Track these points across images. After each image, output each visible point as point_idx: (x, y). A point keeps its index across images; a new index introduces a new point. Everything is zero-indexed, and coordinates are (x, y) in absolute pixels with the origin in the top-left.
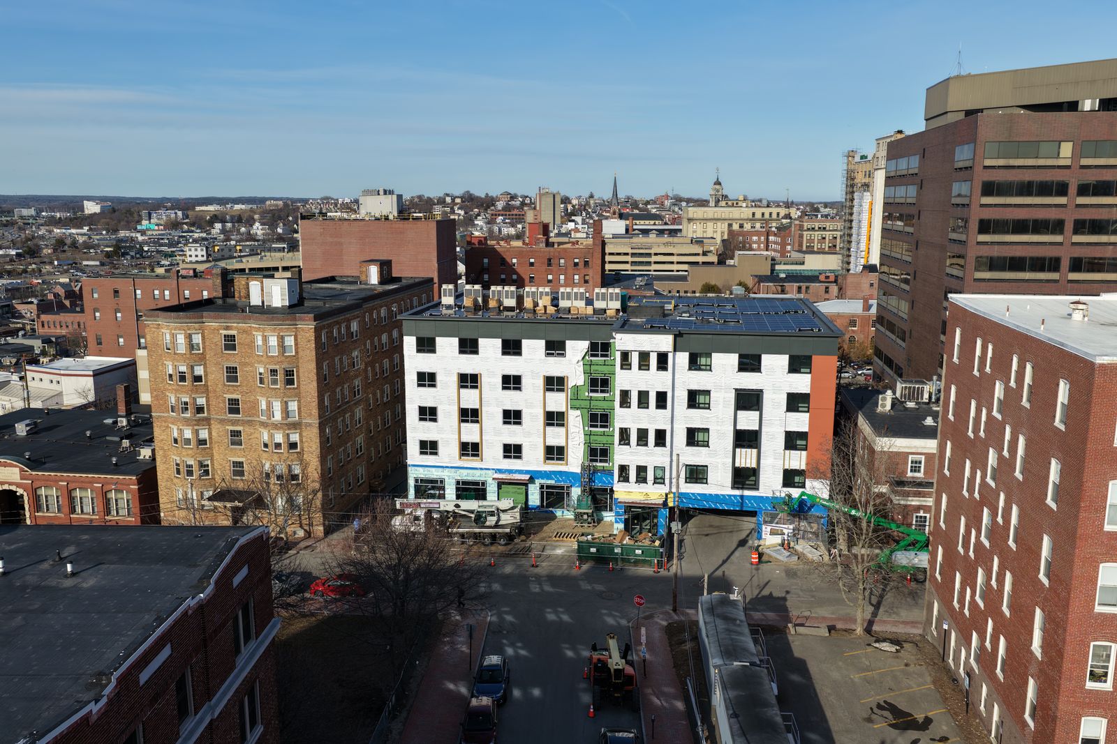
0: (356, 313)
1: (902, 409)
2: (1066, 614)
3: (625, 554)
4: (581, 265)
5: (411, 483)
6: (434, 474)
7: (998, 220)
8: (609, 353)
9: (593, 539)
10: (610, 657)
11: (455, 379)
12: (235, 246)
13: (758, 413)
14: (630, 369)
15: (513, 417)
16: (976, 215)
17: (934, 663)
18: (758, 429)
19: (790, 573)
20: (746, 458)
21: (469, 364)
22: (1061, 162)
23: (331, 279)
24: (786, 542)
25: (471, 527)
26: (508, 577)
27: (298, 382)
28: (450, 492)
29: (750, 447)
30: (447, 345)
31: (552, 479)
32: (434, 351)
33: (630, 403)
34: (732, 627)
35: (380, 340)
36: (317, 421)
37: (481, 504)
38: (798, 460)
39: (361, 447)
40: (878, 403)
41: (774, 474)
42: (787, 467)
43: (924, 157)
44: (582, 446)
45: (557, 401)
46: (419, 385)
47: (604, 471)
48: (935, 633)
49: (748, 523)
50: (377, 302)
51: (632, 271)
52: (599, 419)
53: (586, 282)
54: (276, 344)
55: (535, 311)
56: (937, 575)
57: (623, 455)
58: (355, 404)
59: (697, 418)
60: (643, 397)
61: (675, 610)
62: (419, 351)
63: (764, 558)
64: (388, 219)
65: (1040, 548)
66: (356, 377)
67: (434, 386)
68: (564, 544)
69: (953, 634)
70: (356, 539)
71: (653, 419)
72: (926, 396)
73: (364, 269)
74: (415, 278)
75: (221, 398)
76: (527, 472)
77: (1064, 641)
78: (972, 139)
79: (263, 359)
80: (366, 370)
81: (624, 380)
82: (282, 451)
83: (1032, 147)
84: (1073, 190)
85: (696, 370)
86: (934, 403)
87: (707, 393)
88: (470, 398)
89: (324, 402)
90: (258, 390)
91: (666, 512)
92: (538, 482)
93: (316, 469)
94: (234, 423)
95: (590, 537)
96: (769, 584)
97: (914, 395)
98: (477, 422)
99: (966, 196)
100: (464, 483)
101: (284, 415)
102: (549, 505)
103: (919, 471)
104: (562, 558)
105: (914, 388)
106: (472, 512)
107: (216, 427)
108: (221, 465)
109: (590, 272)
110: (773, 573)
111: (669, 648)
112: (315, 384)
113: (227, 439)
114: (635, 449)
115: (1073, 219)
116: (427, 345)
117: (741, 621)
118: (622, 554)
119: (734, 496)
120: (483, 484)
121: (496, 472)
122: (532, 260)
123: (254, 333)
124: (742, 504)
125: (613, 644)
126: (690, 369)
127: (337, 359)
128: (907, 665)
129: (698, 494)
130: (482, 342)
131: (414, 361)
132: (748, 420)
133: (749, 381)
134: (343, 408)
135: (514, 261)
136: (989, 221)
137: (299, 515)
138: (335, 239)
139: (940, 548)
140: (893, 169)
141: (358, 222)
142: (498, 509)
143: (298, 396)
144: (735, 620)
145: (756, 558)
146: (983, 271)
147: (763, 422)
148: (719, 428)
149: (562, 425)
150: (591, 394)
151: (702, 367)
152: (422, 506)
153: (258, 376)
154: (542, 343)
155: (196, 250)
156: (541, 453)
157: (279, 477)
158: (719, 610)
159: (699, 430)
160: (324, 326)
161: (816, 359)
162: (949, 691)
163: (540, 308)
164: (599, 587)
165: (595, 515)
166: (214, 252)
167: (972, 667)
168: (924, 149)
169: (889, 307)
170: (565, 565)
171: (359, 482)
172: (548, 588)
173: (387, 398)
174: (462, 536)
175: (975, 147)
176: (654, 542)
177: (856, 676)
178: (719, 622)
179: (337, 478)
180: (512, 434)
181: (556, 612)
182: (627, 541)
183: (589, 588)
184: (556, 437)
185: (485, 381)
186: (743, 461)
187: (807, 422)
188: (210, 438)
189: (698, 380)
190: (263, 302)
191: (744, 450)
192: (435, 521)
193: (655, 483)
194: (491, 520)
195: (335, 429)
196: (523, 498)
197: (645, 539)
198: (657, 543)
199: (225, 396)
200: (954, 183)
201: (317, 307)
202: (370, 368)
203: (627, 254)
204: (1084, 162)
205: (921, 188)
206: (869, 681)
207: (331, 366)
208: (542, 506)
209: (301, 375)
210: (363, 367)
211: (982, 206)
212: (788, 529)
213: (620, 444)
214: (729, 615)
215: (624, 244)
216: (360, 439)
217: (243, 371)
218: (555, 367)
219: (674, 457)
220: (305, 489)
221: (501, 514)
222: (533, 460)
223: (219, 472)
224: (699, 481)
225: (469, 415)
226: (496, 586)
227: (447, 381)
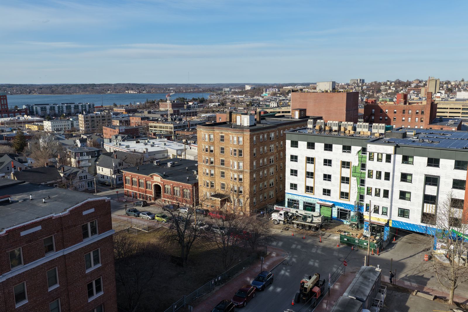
0: (273, 130)
3: (360, 244)
4: (420, 113)
5: (286, 200)
6: (295, 198)
8: (366, 152)
9: (348, 235)
10: (308, 282)
11: (305, 159)
12: (288, 103)
13: (437, 187)
14: (373, 161)
15: (327, 177)
18: (436, 195)
20: (429, 209)
21: (311, 153)
23: (283, 116)
25: (301, 221)
26: (307, 244)
27: (244, 155)
28: (301, 206)
29: (431, 203)
30: (302, 145)
31: (343, 206)
32: (297, 147)
33: (372, 176)
34: (365, 282)
36: (250, 171)
37: (306, 212)
38: (458, 213)
39: (273, 184)
42: (451, 216)
44: (356, 193)
45: (346, 173)
46: (291, 161)
52: (362, 182)
53: (422, 121)
54: (236, 140)
55: (345, 132)
57: (368, 199)
58: (270, 166)
59: (405, 186)
60: (379, 174)
62: (292, 146)
63: (432, 259)
66: (271, 155)
67: (297, 161)
71: (383, 185)
73: (293, 112)
76: (332, 202)
79: (232, 145)
81: (371, 165)
82: (236, 181)
85: (405, 163)
87: (411, 175)
88: (310, 168)
89: (253, 164)
90: (230, 157)
91: (388, 229)
92: (337, 207)
93: (248, 190)
94: (222, 169)
95: (346, 234)
96: (426, 271)
98: (313, 178)
100: (307, 203)
101: (238, 168)
102: (341, 218)
106: (302, 215)
107: (217, 169)
108: (218, 184)
109: (424, 116)
112: (249, 156)
113: (220, 175)
114: (374, 197)
116: (295, 144)
117: (373, 280)
119: (423, 226)
121: (319, 200)
123: (230, 135)
124: (426, 231)
125: (314, 277)
126: (403, 163)
127: (261, 147)
129: (404, 223)
130: (316, 144)
131: (290, 151)
132: (431, 190)
133: (433, 171)
134: (263, 167)
135: (387, 111)
137: (241, 207)
138: (305, 100)
141: (314, 93)
142: (312, 216)
143: (243, 161)
144: (369, 279)
145: (427, 258)
147: (439, 192)
148: (416, 192)
149: (348, 183)
150: (361, 171)
151: (409, 162)
152: (284, 210)
153: (231, 152)
154: (341, 146)
156: (338, 194)
157: (235, 191)
158: (365, 274)
159: (406, 192)
160: (255, 134)
170: (334, 244)
171: (270, 197)
172: (319, 252)
174: (298, 225)
176: (374, 241)
178: (361, 278)
179: (258, 194)
180: (327, 185)
181: (314, 262)
182: (363, 238)
183: (337, 255)
184: (345, 188)
185: (317, 161)
187: (464, 195)
188: (215, 174)
189: (406, 168)
190: (241, 124)
191: (428, 205)
192: (288, 217)
193: (382, 214)
195: (258, 175)
196: (330, 213)
199: (220, 158)
201: (260, 127)
207: (258, 150)
208: (338, 217)
209: (244, 152)
213: (366, 194)
214: (368, 276)
216: (272, 181)
217: (226, 149)
218: (347, 157)
219: (393, 204)
220: (244, 197)
221: (314, 218)
222: (335, 197)
223: (217, 187)
224: (405, 216)
225: (310, 175)
226: (299, 247)
227: (302, 160)
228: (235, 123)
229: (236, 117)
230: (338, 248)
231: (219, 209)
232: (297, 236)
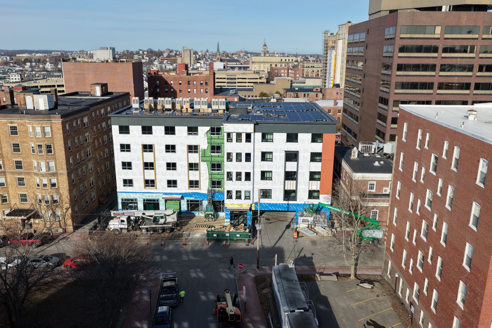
0: (86, 113)
1: (362, 157)
2: (484, 290)
3: (231, 236)
4: (204, 84)
5: (120, 201)
6: (132, 196)
7: (406, 64)
8: (220, 132)
9: (215, 229)
10: (227, 307)
11: (140, 147)
12: (35, 74)
13: (296, 163)
14: (232, 142)
15: (171, 166)
16: (396, 62)
17: (391, 294)
18: (296, 171)
19: (314, 243)
20: (290, 185)
21: (147, 139)
22: (436, 36)
23: (76, 94)
24: (310, 226)
25: (151, 224)
26: (170, 252)
27: (54, 151)
28: (141, 206)
29: (292, 179)
30: (136, 130)
31: (193, 197)
32: (128, 133)
33: (232, 159)
34: (293, 286)
35: (101, 126)
36: (66, 172)
37: (156, 213)
38: (315, 185)
39: (93, 182)
40: (351, 154)
41: (304, 193)
42: (310, 189)
43: (368, 33)
44: (208, 180)
45: (194, 158)
46: (121, 151)
47: (219, 192)
48: (389, 277)
49: (291, 215)
50: (99, 106)
51: (227, 86)
52: (216, 166)
53: (207, 92)
54: (40, 131)
55: (181, 111)
56: (391, 248)
57: (229, 185)
58: (88, 161)
59: (266, 166)
60: (239, 156)
61: (258, 267)
62: (120, 133)
63: (300, 235)
64: (108, 62)
65: (464, 250)
66: (88, 146)
67: (129, 151)
68: (199, 231)
69: (401, 280)
70: (90, 233)
71: (244, 167)
72: (373, 150)
73: (93, 88)
74: (120, 92)
75: (11, 161)
76: (180, 194)
77: (481, 304)
78: (395, 24)
79: (33, 139)
80: (94, 143)
81: (229, 147)
82: (47, 188)
83: (422, 29)
84: (440, 50)
85: (265, 141)
86: (376, 153)
87: (271, 153)
88: (149, 157)
89: (70, 162)
90: (32, 156)
91: (251, 213)
92: (186, 199)
93: (67, 197)
94: (19, 174)
95: (213, 228)
96: (303, 249)
97: (368, 150)
98: (153, 169)
99: (391, 52)
100: (147, 200)
101: (47, 169)
102: (191, 211)
103: (373, 189)
104: (198, 240)
105: (368, 146)
106: (151, 216)
107: (9, 177)
108: (14, 196)
109: (208, 87)
110: (304, 243)
111: (257, 292)
112: (64, 152)
113: (16, 183)
114: (235, 182)
115: (440, 64)
116: (124, 130)
117: (296, 281)
118: (230, 237)
119: (285, 204)
120: (157, 200)
121: (164, 194)
122: (180, 82)
123: (27, 125)
124: (288, 208)
125: (228, 296)
126: (262, 141)
127: (76, 138)
128: (378, 296)
129: (267, 204)
130: (154, 128)
131: (118, 139)
132: (291, 166)
133: (292, 147)
134: (81, 164)
135: (172, 82)
136: (402, 65)
137: (59, 221)
138: (82, 72)
139: (393, 235)
140: (352, 39)
141: (92, 63)
142: (165, 215)
143: (55, 159)
144: (292, 281)
145: (296, 235)
146: (399, 89)
147: (299, 167)
148: (277, 170)
149: (197, 170)
150: (212, 154)
151: (268, 140)
152: (125, 214)
153: (31, 149)
154: (186, 128)
155: (15, 76)
156: (187, 184)
157: (47, 202)
158: (284, 275)
159: (267, 172)
160: (67, 121)
161: (325, 136)
162: (401, 311)
163: (184, 110)
164: (218, 256)
165: (215, 214)
166: (25, 77)
167: (414, 301)
168: (368, 29)
169: (350, 105)
170: (200, 244)
171: (92, 200)
172: (192, 258)
173: (107, 155)
174: (147, 230)
175: (396, 28)
176: (246, 230)
177: (354, 305)
178: (284, 282)
179: (79, 200)
180: (172, 175)
181: (196, 272)
182: (232, 229)
183: (213, 256)
184: (194, 176)
185: (156, 148)
186: (289, 186)
187: (320, 167)
188: (6, 182)
189: (266, 147)
190: (34, 107)
191: (289, 181)
192: (132, 222)
193: (245, 199)
194: (162, 221)
195: (77, 175)
196: (178, 207)
197: (241, 228)
198: (248, 230)
199: (13, 159)
200: (384, 46)
201: (65, 110)
202: (96, 141)
203: (225, 78)
204: (447, 36)
205: (367, 48)
206: (361, 308)
207: (73, 142)
208: (188, 210)
209: (56, 147)
210: (92, 141)
211: (399, 57)
212: (311, 219)
213: (227, 180)
214: (289, 278)
215: (224, 74)
216: (92, 179)
217: (22, 146)
218: (193, 140)
219: (254, 186)
220: (62, 207)
221: (167, 217)
222: (183, 187)
223: (13, 200)
224: (267, 197)
225: (148, 166)
226: (165, 258)
227: (136, 149)
228: (23, 106)
229: (25, 98)
230: (208, 247)
231: (21, 231)
232: (153, 244)
